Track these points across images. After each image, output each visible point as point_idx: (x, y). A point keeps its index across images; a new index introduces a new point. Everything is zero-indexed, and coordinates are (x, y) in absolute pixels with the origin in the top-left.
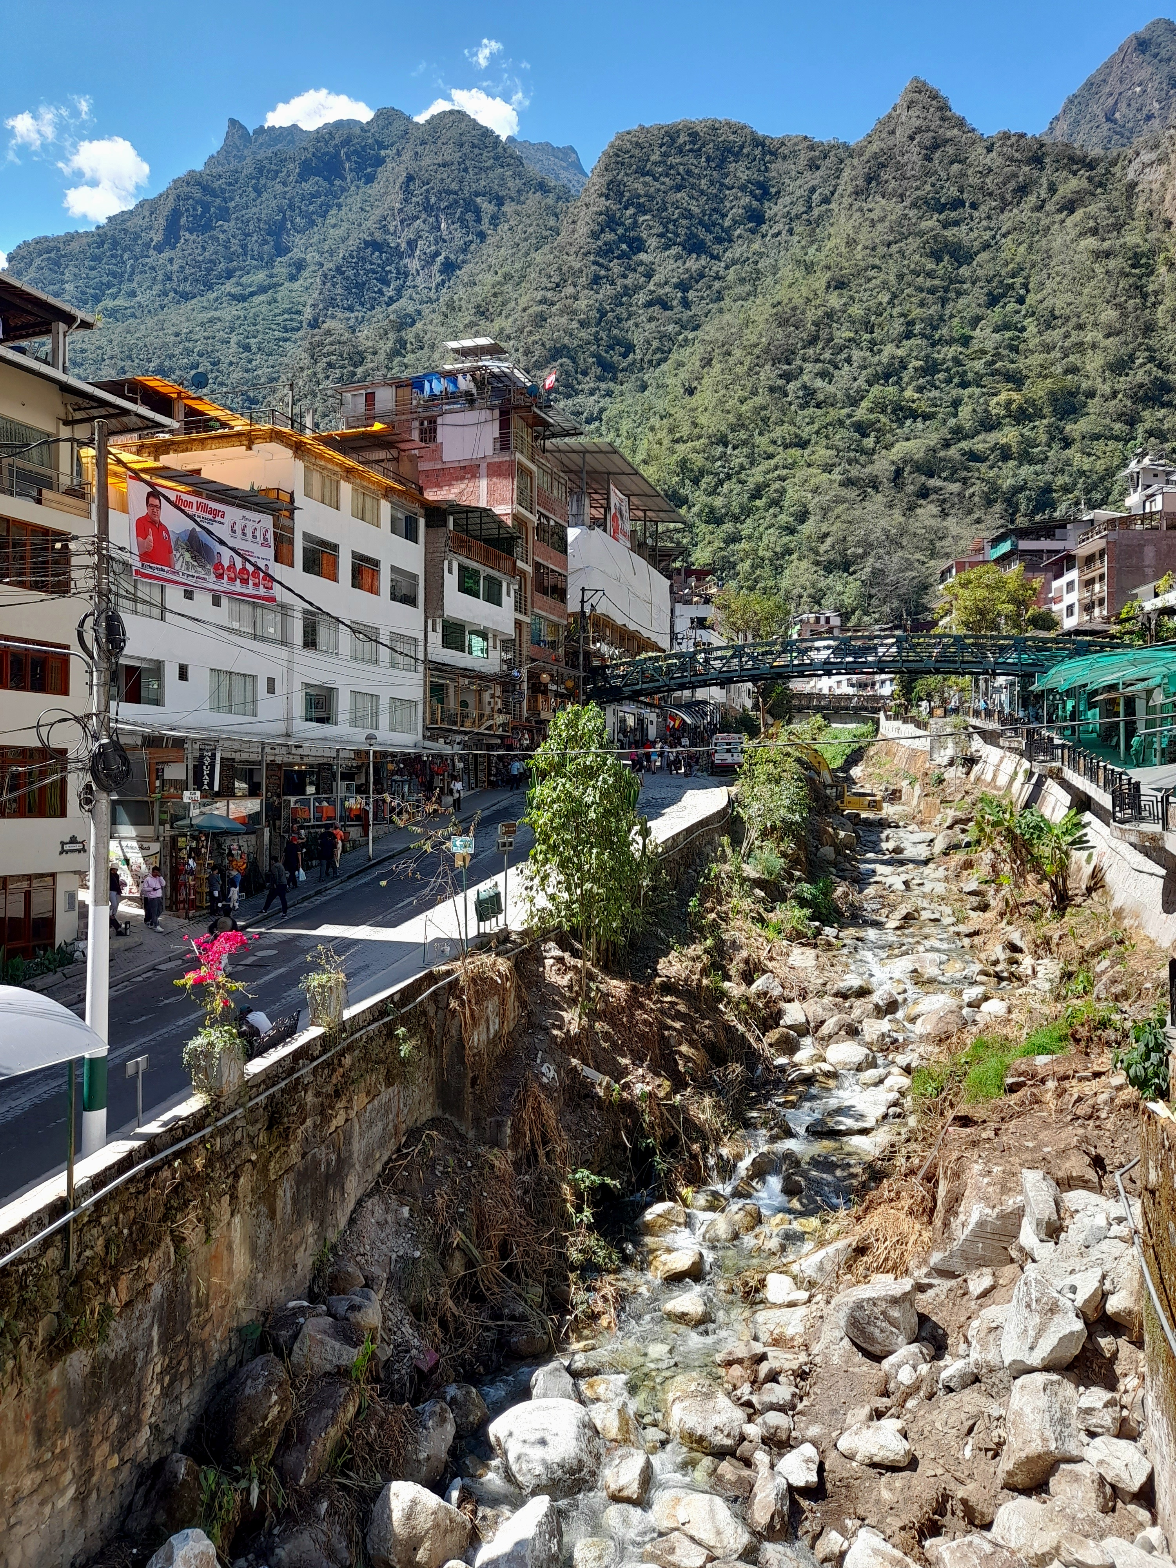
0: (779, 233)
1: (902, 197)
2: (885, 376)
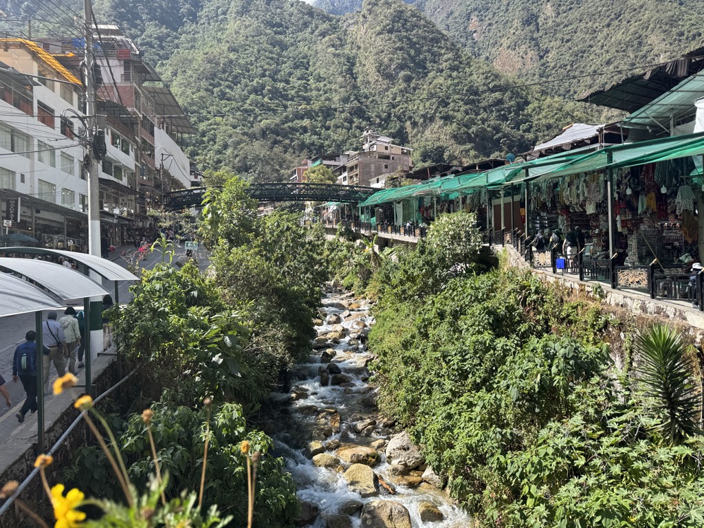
2: (256, 91)
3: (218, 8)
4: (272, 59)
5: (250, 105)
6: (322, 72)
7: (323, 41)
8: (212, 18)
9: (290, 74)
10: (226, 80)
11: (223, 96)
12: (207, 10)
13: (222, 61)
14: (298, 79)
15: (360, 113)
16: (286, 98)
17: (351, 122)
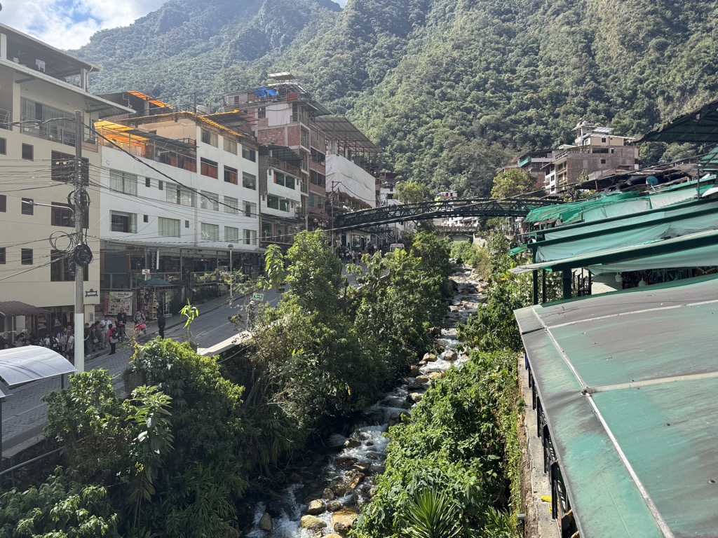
0: (432, 25)
1: (484, 9)
2: (478, 87)
3: (446, 6)
4: (497, 49)
5: (471, 102)
6: (553, 55)
7: (557, 20)
8: (440, 18)
9: (517, 62)
10: (448, 80)
11: (444, 97)
12: (435, 10)
13: (445, 61)
14: (526, 67)
15: (597, 94)
16: (510, 89)
17: (585, 106)
